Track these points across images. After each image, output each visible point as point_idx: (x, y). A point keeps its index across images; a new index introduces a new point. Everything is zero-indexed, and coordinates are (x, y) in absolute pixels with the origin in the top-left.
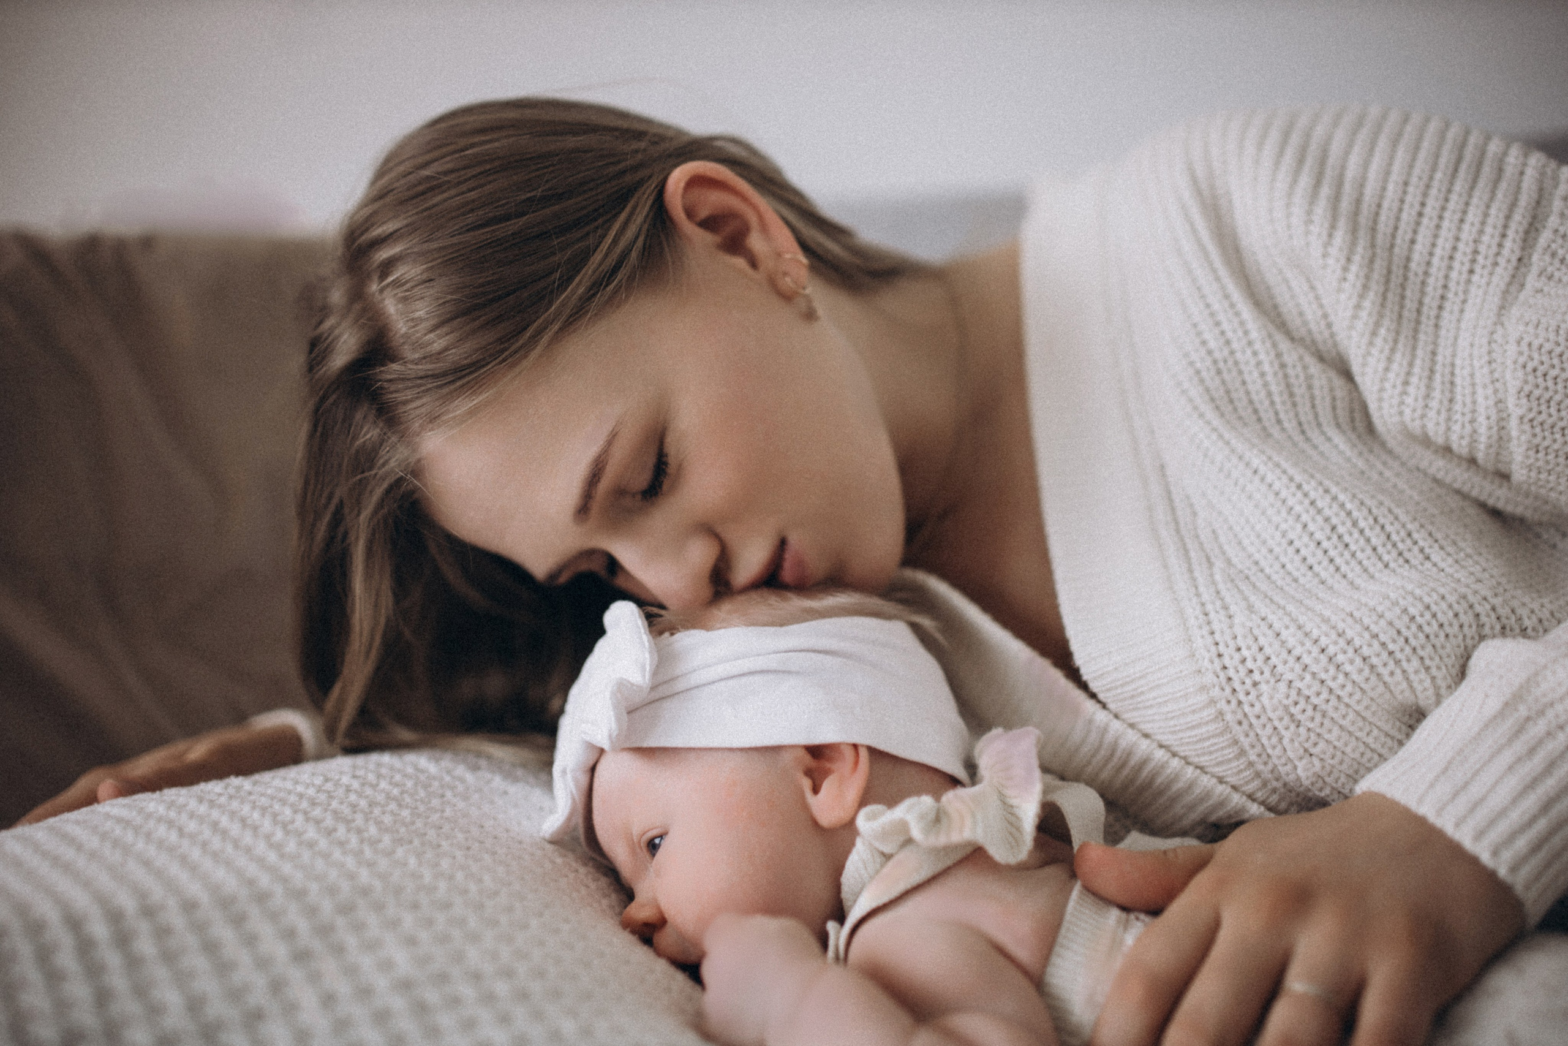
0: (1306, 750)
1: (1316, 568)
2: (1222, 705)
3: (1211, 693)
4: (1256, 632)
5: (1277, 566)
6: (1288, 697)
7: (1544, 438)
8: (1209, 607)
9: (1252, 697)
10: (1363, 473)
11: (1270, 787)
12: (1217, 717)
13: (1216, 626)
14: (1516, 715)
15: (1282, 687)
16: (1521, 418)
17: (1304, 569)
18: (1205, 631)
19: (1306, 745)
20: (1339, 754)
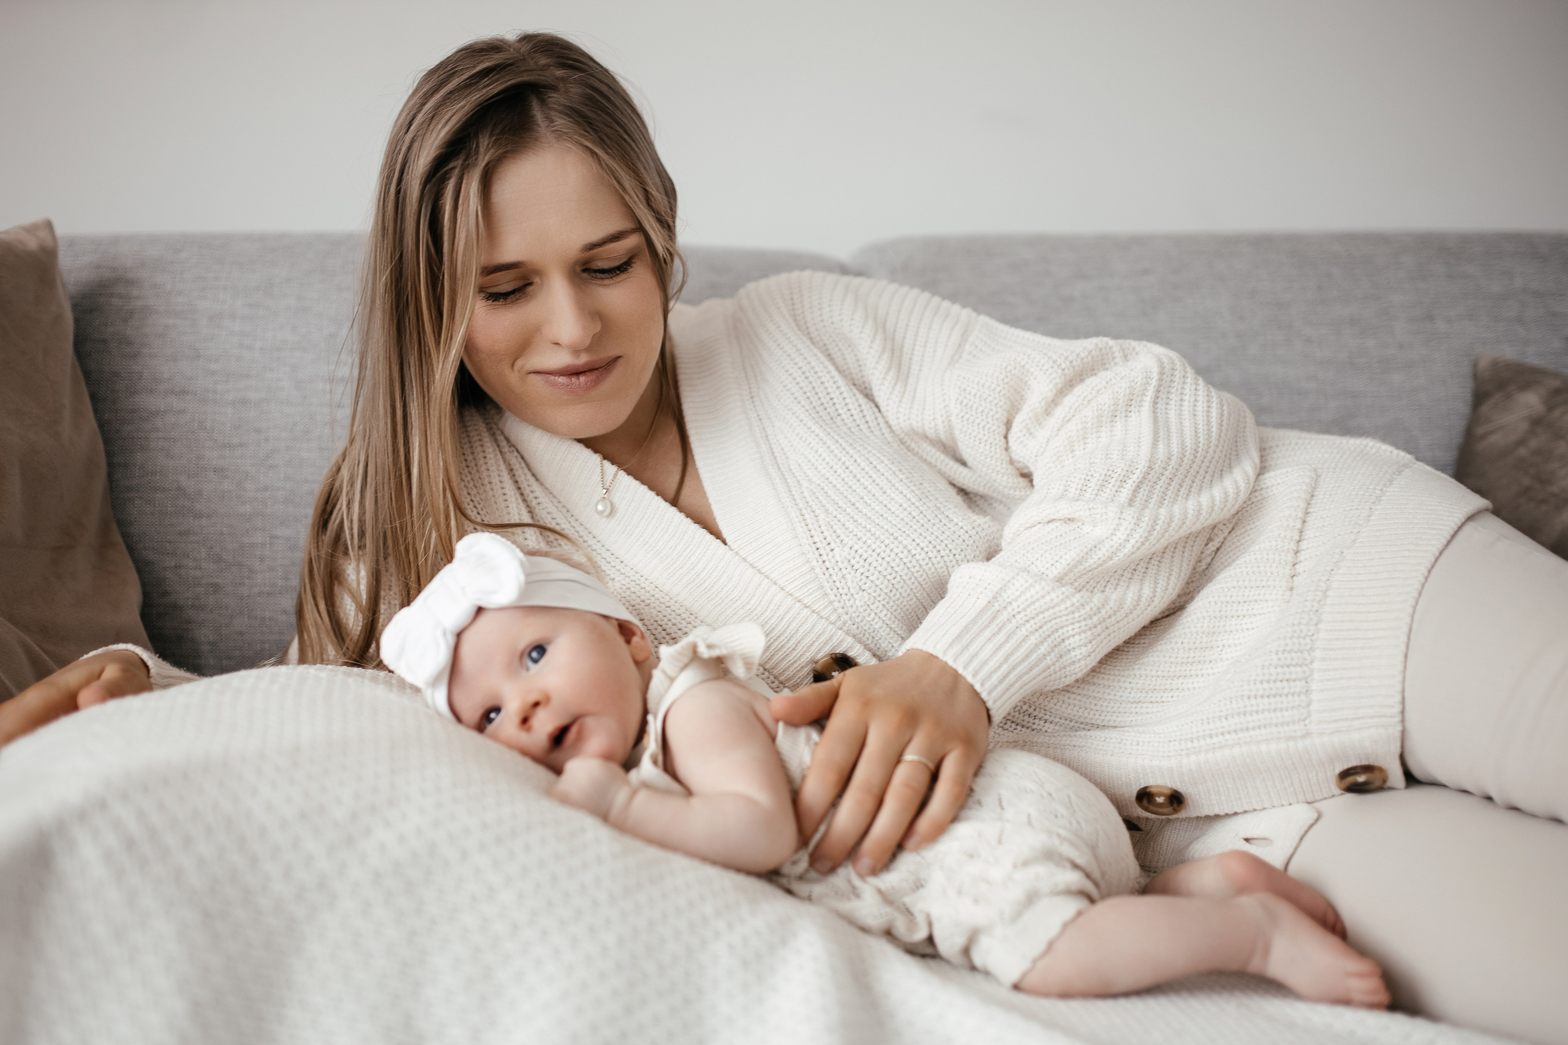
0: (860, 589)
1: (862, 480)
2: (814, 563)
3: (808, 556)
4: (832, 523)
5: (840, 480)
6: (849, 554)
7: (968, 428)
8: (804, 511)
9: (830, 557)
10: (889, 443)
11: (842, 620)
12: (810, 571)
13: (809, 521)
14: (993, 609)
15: (847, 549)
16: (957, 415)
17: (855, 481)
18: (803, 524)
19: (860, 584)
20: (878, 590)
